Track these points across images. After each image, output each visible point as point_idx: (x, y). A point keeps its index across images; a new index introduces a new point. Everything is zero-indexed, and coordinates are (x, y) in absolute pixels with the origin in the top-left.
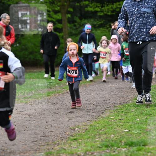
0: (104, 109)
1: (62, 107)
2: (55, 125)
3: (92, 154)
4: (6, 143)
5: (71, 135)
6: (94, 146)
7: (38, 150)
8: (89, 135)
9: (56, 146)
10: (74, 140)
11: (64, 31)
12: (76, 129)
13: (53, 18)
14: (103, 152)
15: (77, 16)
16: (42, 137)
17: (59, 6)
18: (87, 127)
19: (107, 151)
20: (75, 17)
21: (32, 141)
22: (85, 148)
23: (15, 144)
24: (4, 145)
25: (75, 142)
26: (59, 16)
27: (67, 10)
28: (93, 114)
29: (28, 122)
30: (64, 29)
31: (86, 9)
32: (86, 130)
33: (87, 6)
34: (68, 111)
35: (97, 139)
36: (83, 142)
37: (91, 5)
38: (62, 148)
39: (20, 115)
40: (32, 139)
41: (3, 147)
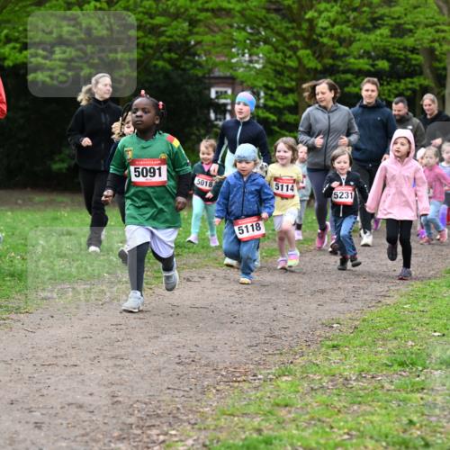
0: (387, 289)
1: (301, 280)
2: (292, 314)
3: (373, 377)
4: (197, 346)
5: (326, 338)
6: (375, 361)
7: (262, 362)
8: (362, 340)
9: (297, 357)
10: (334, 347)
12: (335, 325)
14: (396, 376)
16: (268, 338)
18: (357, 323)
19: (403, 373)
21: (249, 344)
22: (357, 365)
24: (194, 349)
25: (336, 352)
26: (289, 99)
28: (366, 297)
29: (237, 306)
31: (346, 89)
32: (356, 328)
33: (347, 83)
34: (314, 288)
35: (380, 349)
36: (352, 353)
37: (355, 82)
38: (310, 361)
39: (221, 292)
40: (248, 340)
41: (192, 354)
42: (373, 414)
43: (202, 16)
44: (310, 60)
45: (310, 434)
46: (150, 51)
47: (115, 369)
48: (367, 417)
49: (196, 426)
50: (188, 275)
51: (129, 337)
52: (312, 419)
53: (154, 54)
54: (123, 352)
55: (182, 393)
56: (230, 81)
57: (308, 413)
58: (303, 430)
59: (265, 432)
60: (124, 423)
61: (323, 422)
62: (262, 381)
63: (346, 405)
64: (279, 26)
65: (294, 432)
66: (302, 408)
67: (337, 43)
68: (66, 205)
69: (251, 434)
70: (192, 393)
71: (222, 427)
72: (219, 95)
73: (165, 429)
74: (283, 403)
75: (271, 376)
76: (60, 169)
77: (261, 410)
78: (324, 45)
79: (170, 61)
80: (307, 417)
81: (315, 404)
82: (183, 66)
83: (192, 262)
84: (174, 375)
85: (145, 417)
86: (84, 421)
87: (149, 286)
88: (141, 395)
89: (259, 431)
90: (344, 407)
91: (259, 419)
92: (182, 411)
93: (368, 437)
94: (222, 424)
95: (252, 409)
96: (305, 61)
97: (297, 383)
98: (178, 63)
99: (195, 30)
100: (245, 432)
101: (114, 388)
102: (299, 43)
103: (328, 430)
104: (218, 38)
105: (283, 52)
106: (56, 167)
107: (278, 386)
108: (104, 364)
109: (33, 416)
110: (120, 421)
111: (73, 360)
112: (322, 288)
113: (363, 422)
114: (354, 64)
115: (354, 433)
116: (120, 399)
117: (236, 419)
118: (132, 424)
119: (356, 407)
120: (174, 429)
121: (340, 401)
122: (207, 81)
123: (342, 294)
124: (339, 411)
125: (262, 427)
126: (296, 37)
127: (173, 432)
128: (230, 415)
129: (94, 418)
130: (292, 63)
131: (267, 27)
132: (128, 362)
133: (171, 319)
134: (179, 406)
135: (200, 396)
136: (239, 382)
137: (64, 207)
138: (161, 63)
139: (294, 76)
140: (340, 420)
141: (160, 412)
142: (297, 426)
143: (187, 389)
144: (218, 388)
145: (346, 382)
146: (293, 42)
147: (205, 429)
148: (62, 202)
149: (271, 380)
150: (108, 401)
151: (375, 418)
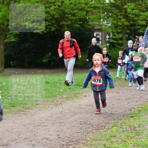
1: (122, 95)
2: (119, 107)
3: (143, 126)
5: (129, 114)
6: (144, 121)
7: (108, 123)
8: (141, 114)
9: (119, 120)
10: (132, 117)
11: (124, 45)
12: (133, 110)
13: (117, 37)
15: (132, 36)
16: (110, 115)
17: (120, 29)
18: (140, 109)
20: (131, 36)
22: (138, 122)
23: (93, 119)
24: (86, 119)
25: (132, 118)
26: (120, 35)
27: (126, 32)
28: (143, 100)
30: (123, 44)
31: (138, 31)
32: (139, 110)
33: (139, 29)
34: (127, 98)
36: (137, 119)
37: (142, 29)
38: (123, 122)
41: (85, 121)
42: (142, 139)
43: (89, 9)
44: (125, 22)
45: (121, 146)
46: (73, 22)
47: (60, 126)
48: (140, 140)
49: (85, 144)
50: (85, 95)
51: (64, 116)
52: (122, 141)
53: (75, 23)
54: (62, 121)
55: (81, 134)
56: (100, 30)
57: (121, 139)
58: (119, 145)
59: (107, 146)
60: (61, 144)
61: (126, 142)
62: (107, 129)
63: (134, 136)
64: (115, 12)
65: (116, 145)
66: (119, 137)
67: (134, 16)
68: (47, 73)
69: (102, 146)
70: (84, 134)
71: (93, 144)
72: (97, 35)
73: (75, 146)
74: (113, 136)
75: (110, 127)
76: (46, 62)
77: (106, 138)
78: (130, 17)
79: (80, 25)
80: (121, 140)
81: (123, 136)
82: (84, 26)
83: (87, 90)
84: (79, 128)
85: (68, 142)
86: (48, 144)
87: (72, 99)
88: (67, 135)
89: (105, 145)
90: (133, 136)
91: (105, 141)
92: (80, 140)
93: (140, 146)
94: (93, 143)
95: (103, 138)
96: (124, 23)
97: (118, 129)
98: (83, 25)
99: (88, 14)
100: (100, 146)
101: (59, 133)
102: (122, 17)
103: (127, 144)
104: (95, 16)
105: (117, 20)
106: (44, 61)
107: (112, 130)
108: (56, 125)
109: (32, 143)
110: (60, 143)
111: (46, 124)
112: (129, 97)
113: (139, 141)
114: (140, 23)
115: (136, 145)
116: (61, 136)
117: (98, 141)
118: (64, 144)
119: (137, 136)
120: (77, 146)
121: (132, 134)
122: (93, 31)
123: (136, 99)
124: (131, 138)
125: (106, 144)
126: (121, 15)
127: (77, 147)
128: (95, 140)
129: (52, 143)
130: (120, 24)
131: (112, 12)
132: (64, 124)
133: (79, 109)
134: (79, 138)
135: (86, 134)
136: (100, 129)
137: (47, 74)
138: (77, 26)
139: (121, 28)
140: (132, 141)
141: (73, 140)
142: (117, 143)
143: (83, 132)
144: (93, 132)
145: (134, 128)
146: (120, 17)
147: (87, 145)
148: (46, 72)
149: (110, 128)
150: (57, 137)
151: (143, 140)
